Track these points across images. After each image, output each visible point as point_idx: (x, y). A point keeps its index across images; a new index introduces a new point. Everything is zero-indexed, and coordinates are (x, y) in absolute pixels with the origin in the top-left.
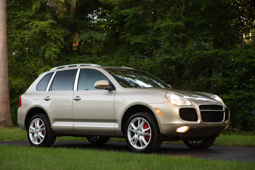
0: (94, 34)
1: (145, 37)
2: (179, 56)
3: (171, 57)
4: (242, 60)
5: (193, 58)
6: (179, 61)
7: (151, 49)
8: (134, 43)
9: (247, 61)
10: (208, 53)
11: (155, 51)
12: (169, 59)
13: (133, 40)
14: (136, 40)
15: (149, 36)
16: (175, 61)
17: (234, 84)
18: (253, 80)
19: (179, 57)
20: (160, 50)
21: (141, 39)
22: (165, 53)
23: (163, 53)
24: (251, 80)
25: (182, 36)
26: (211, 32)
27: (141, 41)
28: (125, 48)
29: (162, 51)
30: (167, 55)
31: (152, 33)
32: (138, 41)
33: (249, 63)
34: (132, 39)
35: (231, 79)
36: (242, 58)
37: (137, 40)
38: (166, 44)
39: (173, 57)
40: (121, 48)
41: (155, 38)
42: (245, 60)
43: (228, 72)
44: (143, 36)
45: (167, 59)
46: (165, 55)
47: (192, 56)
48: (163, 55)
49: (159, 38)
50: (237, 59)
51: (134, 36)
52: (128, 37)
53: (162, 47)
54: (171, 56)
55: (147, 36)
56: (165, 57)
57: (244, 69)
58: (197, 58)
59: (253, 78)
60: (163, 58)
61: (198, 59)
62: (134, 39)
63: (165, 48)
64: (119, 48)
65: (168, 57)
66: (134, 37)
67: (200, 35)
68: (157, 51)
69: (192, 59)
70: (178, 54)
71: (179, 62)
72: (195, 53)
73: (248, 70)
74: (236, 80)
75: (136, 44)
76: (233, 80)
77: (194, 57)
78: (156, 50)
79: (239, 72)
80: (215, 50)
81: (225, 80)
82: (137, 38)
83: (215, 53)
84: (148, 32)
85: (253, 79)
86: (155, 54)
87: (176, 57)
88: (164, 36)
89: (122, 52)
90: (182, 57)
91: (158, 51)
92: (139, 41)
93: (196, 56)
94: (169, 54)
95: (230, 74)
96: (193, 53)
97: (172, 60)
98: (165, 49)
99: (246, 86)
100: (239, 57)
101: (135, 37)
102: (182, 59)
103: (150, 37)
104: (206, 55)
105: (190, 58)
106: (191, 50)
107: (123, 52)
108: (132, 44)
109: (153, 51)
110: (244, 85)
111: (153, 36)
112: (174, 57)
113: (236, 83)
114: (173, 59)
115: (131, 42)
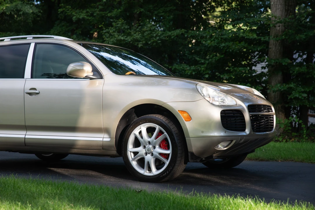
0: (22, 5)
1: (91, 11)
2: (136, 37)
3: (126, 38)
4: (216, 43)
5: (153, 39)
6: (136, 43)
7: (100, 26)
8: (76, 19)
9: (222, 45)
10: (172, 34)
11: (105, 30)
12: (124, 40)
13: (75, 15)
14: (79, 15)
15: (96, 10)
16: (131, 42)
17: (205, 73)
18: (229, 69)
19: (136, 39)
20: (111, 29)
21: (85, 14)
22: (118, 32)
23: (116, 32)
24: (226, 69)
25: (139, 12)
26: (175, 8)
27: (85, 17)
28: (63, 26)
29: (114, 30)
30: (120, 35)
31: (100, 7)
32: (81, 17)
33: (224, 47)
34: (74, 13)
35: (201, 67)
36: (215, 41)
37: (81, 15)
38: (120, 21)
39: (128, 38)
40: (58, 25)
41: (104, 13)
42: (219, 44)
43: (198, 59)
44: (88, 10)
45: (121, 40)
46: (119, 35)
47: (152, 37)
48: (116, 35)
49: (108, 13)
50: (209, 42)
51: (76, 9)
52: (68, 10)
53: (115, 25)
54: (126, 36)
55: (94, 11)
56: (119, 38)
57: (218, 55)
58: (158, 40)
59: (231, 66)
60: (116, 39)
61: (160, 42)
62: (76, 13)
63: (118, 26)
64: (55, 25)
65: (122, 38)
66: (76, 11)
67: (161, 11)
68: (107, 30)
69: (152, 41)
70: (135, 35)
71: (136, 45)
72: (156, 34)
73: (222, 56)
74: (206, 69)
75: (79, 20)
76: (203, 69)
77: (155, 39)
78: (106, 28)
79: (211, 58)
80: (181, 31)
81: (194, 68)
82: (79, 12)
83: (180, 33)
84: (95, 5)
85: (229, 67)
86: (104, 34)
87: (132, 38)
88: (116, 11)
89: (59, 31)
90: (140, 39)
91: (109, 30)
92: (83, 17)
93: (158, 38)
94: (123, 34)
95: (199, 61)
96: (154, 33)
97: (127, 42)
98: (117, 28)
99: (220, 76)
100: (212, 39)
101: (78, 11)
102: (140, 41)
103: (98, 12)
104: (170, 36)
105: (150, 40)
106: (150, 30)
107: (61, 30)
108: (73, 19)
109: (103, 30)
110: (218, 75)
111: (101, 10)
112: (130, 38)
113: (207, 72)
114: (129, 41)
115: (73, 17)
